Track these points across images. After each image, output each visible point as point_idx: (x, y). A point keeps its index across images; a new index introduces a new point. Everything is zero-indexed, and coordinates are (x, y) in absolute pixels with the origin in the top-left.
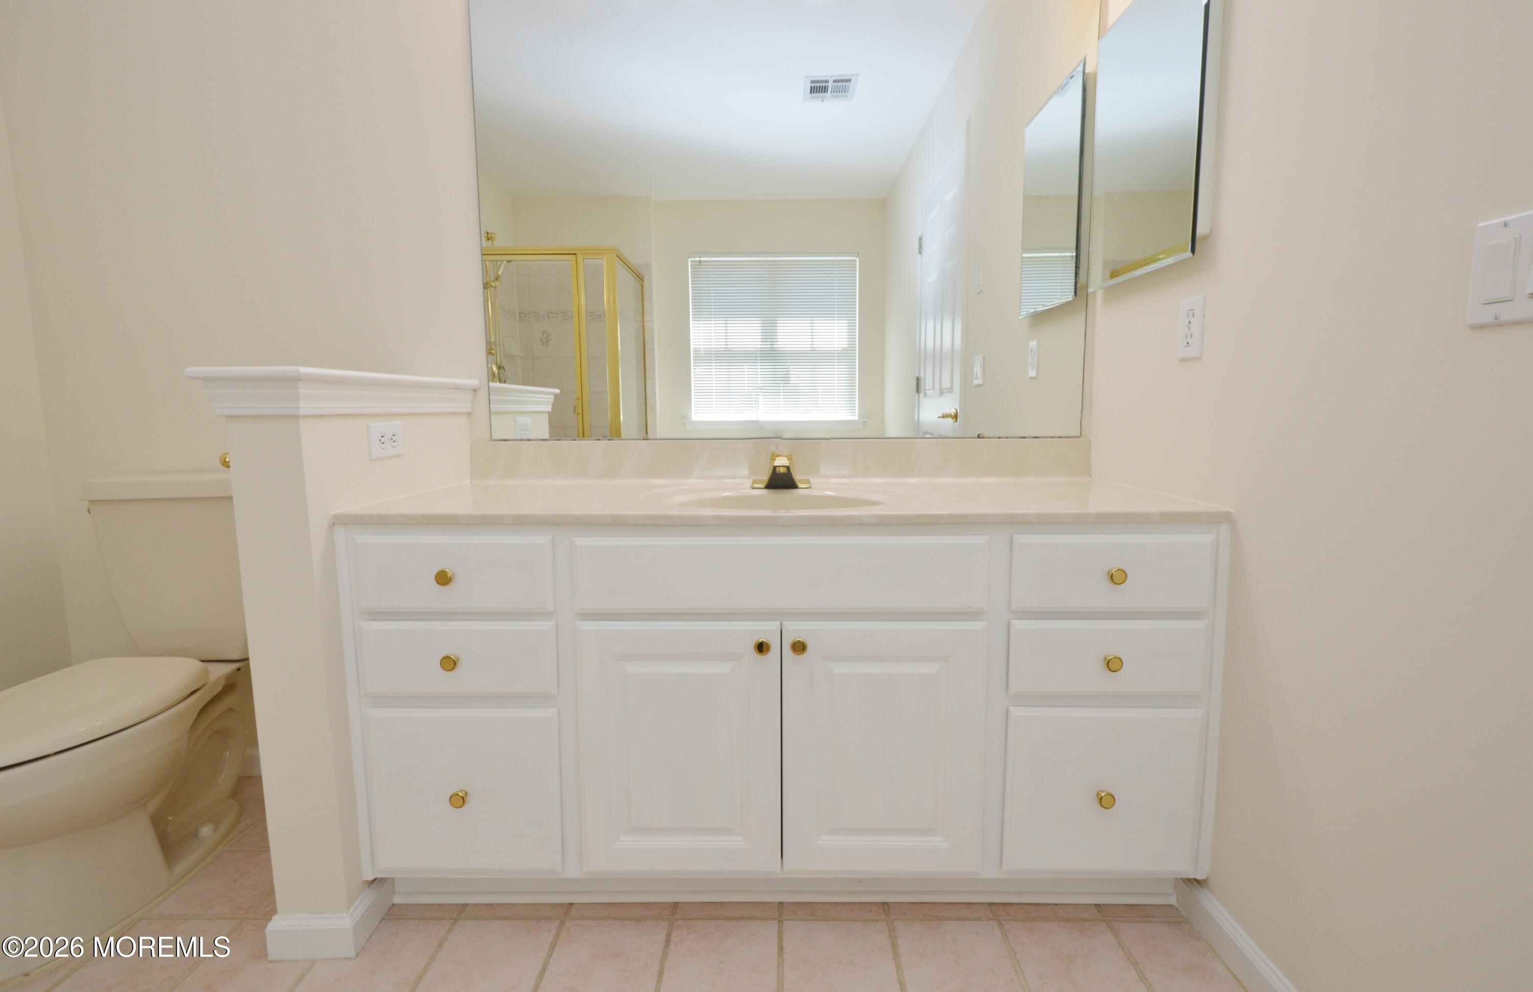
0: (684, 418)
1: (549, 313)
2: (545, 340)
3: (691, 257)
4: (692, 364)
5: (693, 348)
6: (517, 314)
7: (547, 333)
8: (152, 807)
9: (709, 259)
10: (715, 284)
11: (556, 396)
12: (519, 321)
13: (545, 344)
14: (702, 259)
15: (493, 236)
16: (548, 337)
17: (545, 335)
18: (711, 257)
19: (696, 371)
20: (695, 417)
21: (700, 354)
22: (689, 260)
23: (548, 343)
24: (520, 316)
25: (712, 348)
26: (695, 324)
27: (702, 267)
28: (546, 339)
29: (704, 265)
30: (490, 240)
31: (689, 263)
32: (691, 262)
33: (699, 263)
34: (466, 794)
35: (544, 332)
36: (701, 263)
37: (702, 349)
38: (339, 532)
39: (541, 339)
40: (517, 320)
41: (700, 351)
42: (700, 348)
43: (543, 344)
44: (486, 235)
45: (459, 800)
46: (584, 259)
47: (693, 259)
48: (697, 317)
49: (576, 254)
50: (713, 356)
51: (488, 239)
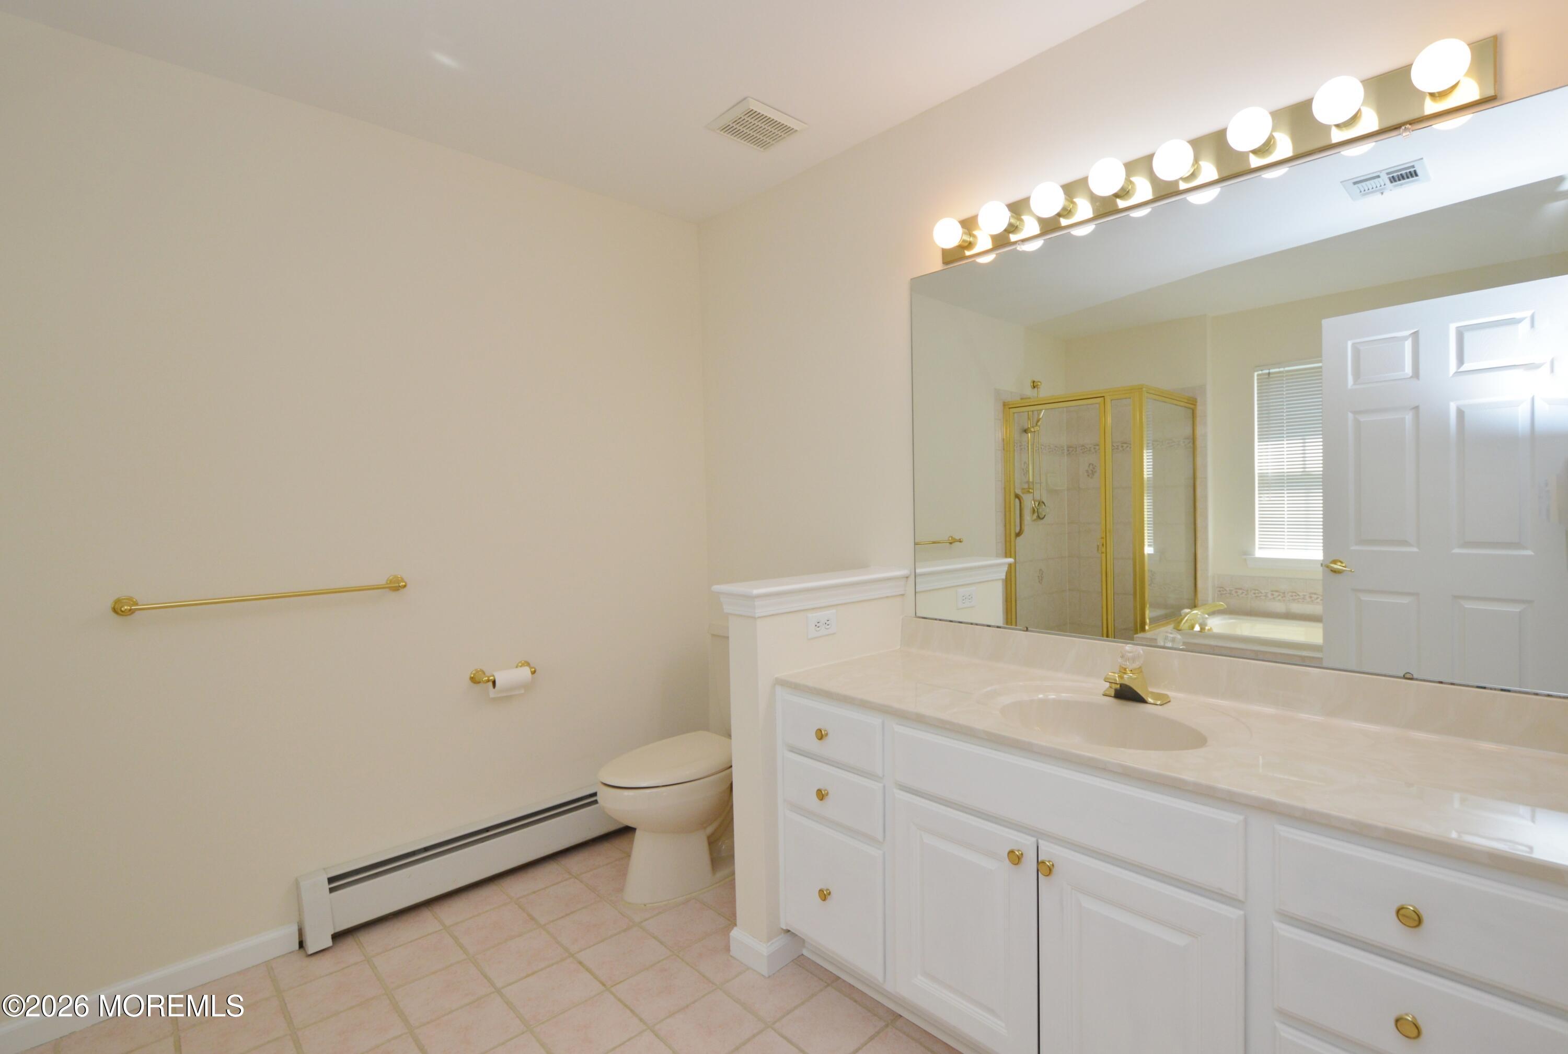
0: (1246, 553)
1: (1095, 445)
2: (1090, 472)
3: (1257, 371)
4: (1257, 492)
5: (1259, 473)
6: (1065, 448)
7: (1093, 465)
8: (710, 830)
9: (1282, 369)
10: (1289, 397)
11: (1010, 565)
12: (1067, 455)
13: (1090, 476)
14: (1272, 371)
15: (1039, 384)
16: (1094, 468)
17: (1091, 466)
18: (1284, 367)
19: (1259, 499)
20: (1259, 553)
21: (1267, 480)
22: (1256, 374)
23: (1093, 474)
24: (1068, 450)
25: (1283, 472)
26: (1262, 445)
27: (1272, 379)
28: (1092, 471)
29: (1272, 378)
30: (1036, 388)
31: (1256, 378)
32: (1258, 375)
33: (1267, 376)
34: (829, 894)
35: (1090, 464)
36: (1271, 376)
37: (1270, 475)
38: (779, 689)
39: (1087, 471)
40: (1065, 454)
41: (1267, 476)
42: (1267, 473)
43: (1088, 476)
44: (1032, 384)
45: (824, 895)
46: (1111, 400)
47: (1260, 372)
48: (1263, 437)
49: (1103, 397)
50: (1285, 482)
51: (1034, 387)
